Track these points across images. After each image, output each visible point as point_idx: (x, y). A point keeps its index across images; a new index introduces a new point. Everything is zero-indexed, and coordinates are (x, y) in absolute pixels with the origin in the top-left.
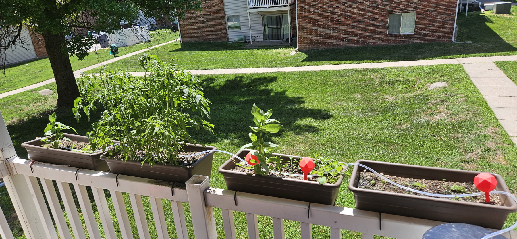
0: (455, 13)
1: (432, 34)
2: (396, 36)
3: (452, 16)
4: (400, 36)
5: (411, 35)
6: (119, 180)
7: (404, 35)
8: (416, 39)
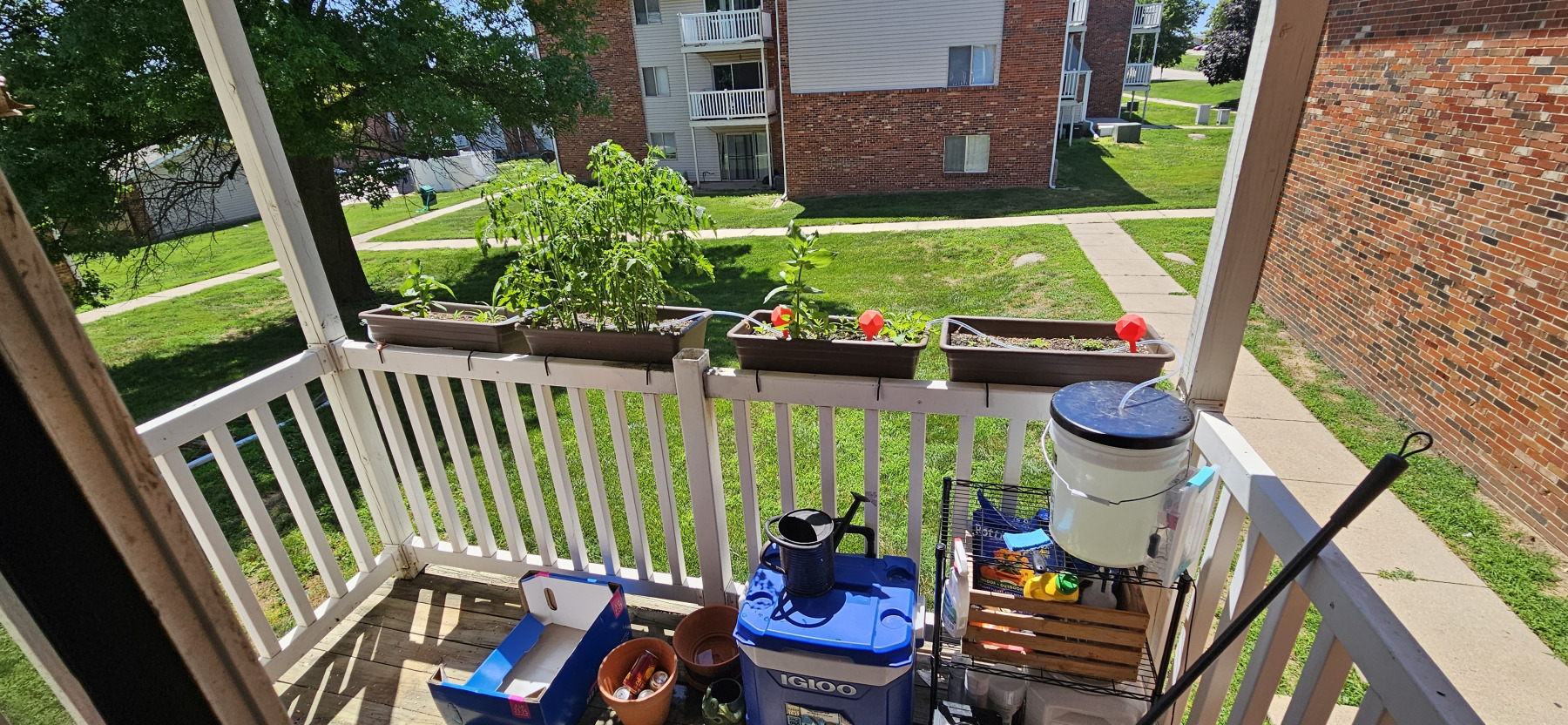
0: (1054, 138)
1: (1016, 174)
2: (958, 176)
3: (1048, 142)
5: (983, 174)
6: (549, 364)
7: (971, 175)
8: (991, 181)
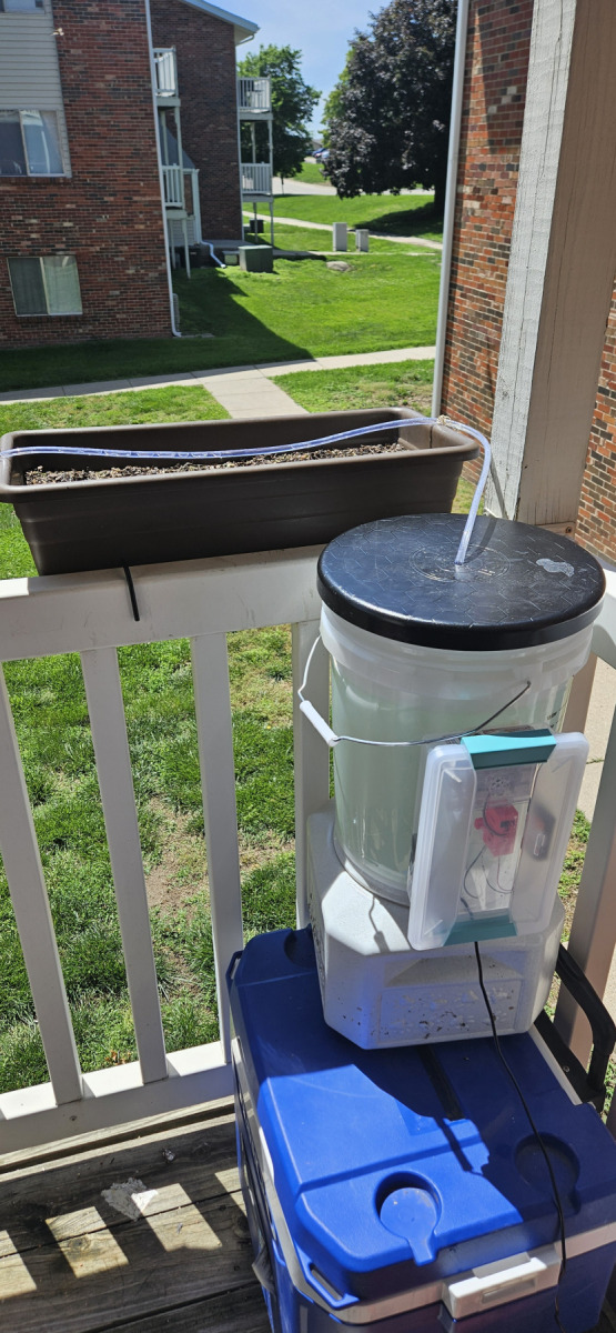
0: (165, 261)
1: (124, 316)
2: (39, 321)
3: (160, 268)
4: (50, 319)
5: (76, 317)
7: (60, 319)
8: (91, 327)
